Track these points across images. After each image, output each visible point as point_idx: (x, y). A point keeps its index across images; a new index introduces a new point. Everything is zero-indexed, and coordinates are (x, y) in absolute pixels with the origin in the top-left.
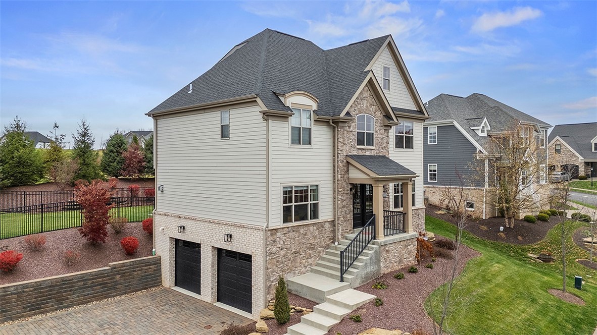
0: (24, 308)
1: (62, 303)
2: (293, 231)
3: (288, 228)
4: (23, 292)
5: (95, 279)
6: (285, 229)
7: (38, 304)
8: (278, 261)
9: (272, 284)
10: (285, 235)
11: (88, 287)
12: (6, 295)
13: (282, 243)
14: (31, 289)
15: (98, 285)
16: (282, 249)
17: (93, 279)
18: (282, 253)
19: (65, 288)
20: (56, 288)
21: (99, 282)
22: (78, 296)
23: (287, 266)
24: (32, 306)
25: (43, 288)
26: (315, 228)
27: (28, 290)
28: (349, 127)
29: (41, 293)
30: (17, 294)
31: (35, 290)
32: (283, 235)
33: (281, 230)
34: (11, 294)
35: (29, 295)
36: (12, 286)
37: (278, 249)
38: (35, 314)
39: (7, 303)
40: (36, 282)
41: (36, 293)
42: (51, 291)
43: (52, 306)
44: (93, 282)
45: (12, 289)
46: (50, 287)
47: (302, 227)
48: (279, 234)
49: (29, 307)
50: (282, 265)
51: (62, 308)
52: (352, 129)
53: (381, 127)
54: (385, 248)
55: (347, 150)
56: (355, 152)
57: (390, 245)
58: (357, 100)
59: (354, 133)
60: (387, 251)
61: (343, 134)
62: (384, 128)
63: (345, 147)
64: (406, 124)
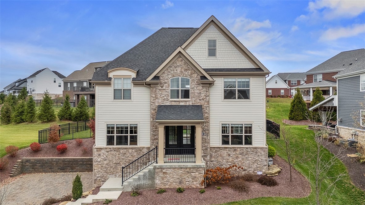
0: (58, 168)
1: (73, 170)
2: (115, 151)
3: (110, 148)
4: (58, 162)
5: (87, 161)
6: (108, 149)
7: (63, 168)
8: (102, 167)
9: (98, 178)
10: (108, 152)
11: (84, 165)
12: (53, 162)
13: (105, 156)
14: (61, 161)
15: (88, 165)
16: (105, 160)
17: (86, 161)
18: (105, 162)
19: (75, 163)
20: (71, 162)
21: (89, 163)
22: (80, 168)
23: (109, 170)
24: (61, 168)
25: (66, 162)
26: (133, 151)
27: (60, 161)
28: (162, 87)
29: (65, 163)
30: (56, 162)
31: (63, 162)
32: (106, 152)
33: (105, 149)
34: (54, 162)
35: (60, 163)
36: (54, 159)
37: (102, 160)
38: (62, 172)
39: (52, 165)
40: (63, 159)
41: (64, 163)
42: (69, 163)
43: (69, 170)
44: (87, 163)
45: (55, 160)
46: (69, 161)
47: (122, 149)
48: (103, 151)
49: (60, 168)
50: (105, 169)
51: (73, 172)
52: (164, 88)
53: (198, 85)
54: (162, 170)
55: (159, 102)
56: (168, 103)
57: (168, 169)
58: (170, 68)
59: (167, 91)
60: (164, 173)
61: (155, 92)
62: (201, 85)
63: (157, 100)
64: (240, 80)
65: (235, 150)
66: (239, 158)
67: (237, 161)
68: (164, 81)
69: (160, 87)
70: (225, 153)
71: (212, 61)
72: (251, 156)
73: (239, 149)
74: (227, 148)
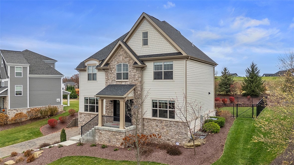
2: (88, 115)
13: (83, 119)
32: (84, 116)
33: (84, 114)
47: (92, 114)
52: (113, 72)
53: (133, 68)
54: (99, 131)
55: (110, 82)
56: (115, 83)
57: (102, 131)
58: (116, 57)
59: (115, 74)
60: (100, 133)
61: (107, 74)
62: (135, 69)
63: (108, 81)
64: (165, 63)
65: (162, 122)
66: (164, 129)
67: (163, 131)
68: (112, 67)
69: (110, 71)
70: (154, 123)
71: (145, 49)
72: (174, 129)
73: (164, 122)
74: (155, 120)
